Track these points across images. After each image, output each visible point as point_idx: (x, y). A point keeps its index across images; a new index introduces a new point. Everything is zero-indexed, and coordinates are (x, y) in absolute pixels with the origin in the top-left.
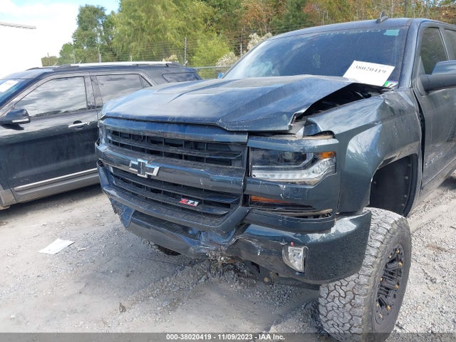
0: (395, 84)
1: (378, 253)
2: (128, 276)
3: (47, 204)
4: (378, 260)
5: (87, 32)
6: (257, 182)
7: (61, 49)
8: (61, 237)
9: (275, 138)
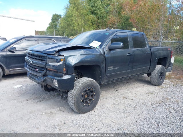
0: (99, 47)
1: (80, 86)
2: (33, 94)
3: (20, 76)
4: (80, 88)
5: (54, 23)
6: (50, 65)
7: (47, 28)
8: (20, 84)
9: (52, 55)
